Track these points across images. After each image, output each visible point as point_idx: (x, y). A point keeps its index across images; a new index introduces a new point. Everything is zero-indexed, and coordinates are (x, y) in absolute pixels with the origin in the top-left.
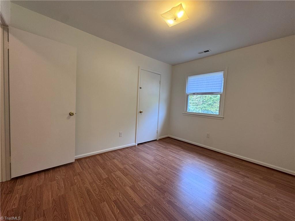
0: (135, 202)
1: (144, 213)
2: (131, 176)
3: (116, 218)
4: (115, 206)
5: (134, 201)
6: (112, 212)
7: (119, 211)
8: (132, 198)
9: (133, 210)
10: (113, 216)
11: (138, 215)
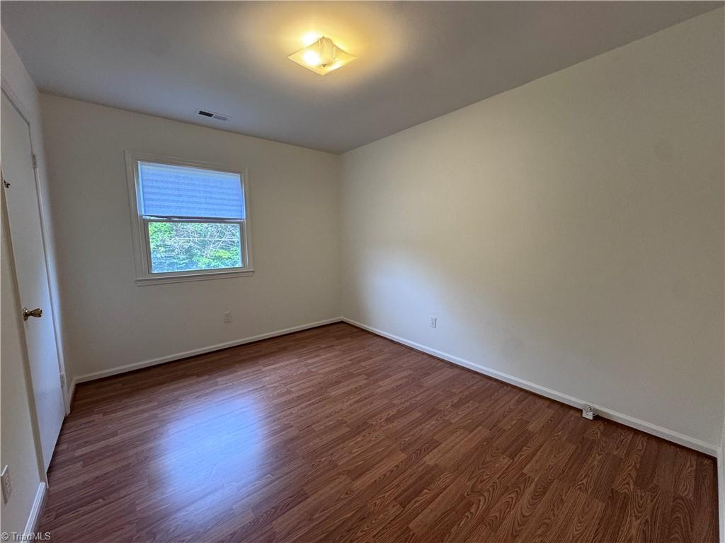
0: (397, 466)
1: (419, 452)
2: (307, 484)
3: (441, 493)
4: (415, 500)
5: (395, 468)
6: (431, 502)
7: (425, 491)
8: (389, 473)
9: (418, 468)
10: (439, 498)
11: (424, 459)
